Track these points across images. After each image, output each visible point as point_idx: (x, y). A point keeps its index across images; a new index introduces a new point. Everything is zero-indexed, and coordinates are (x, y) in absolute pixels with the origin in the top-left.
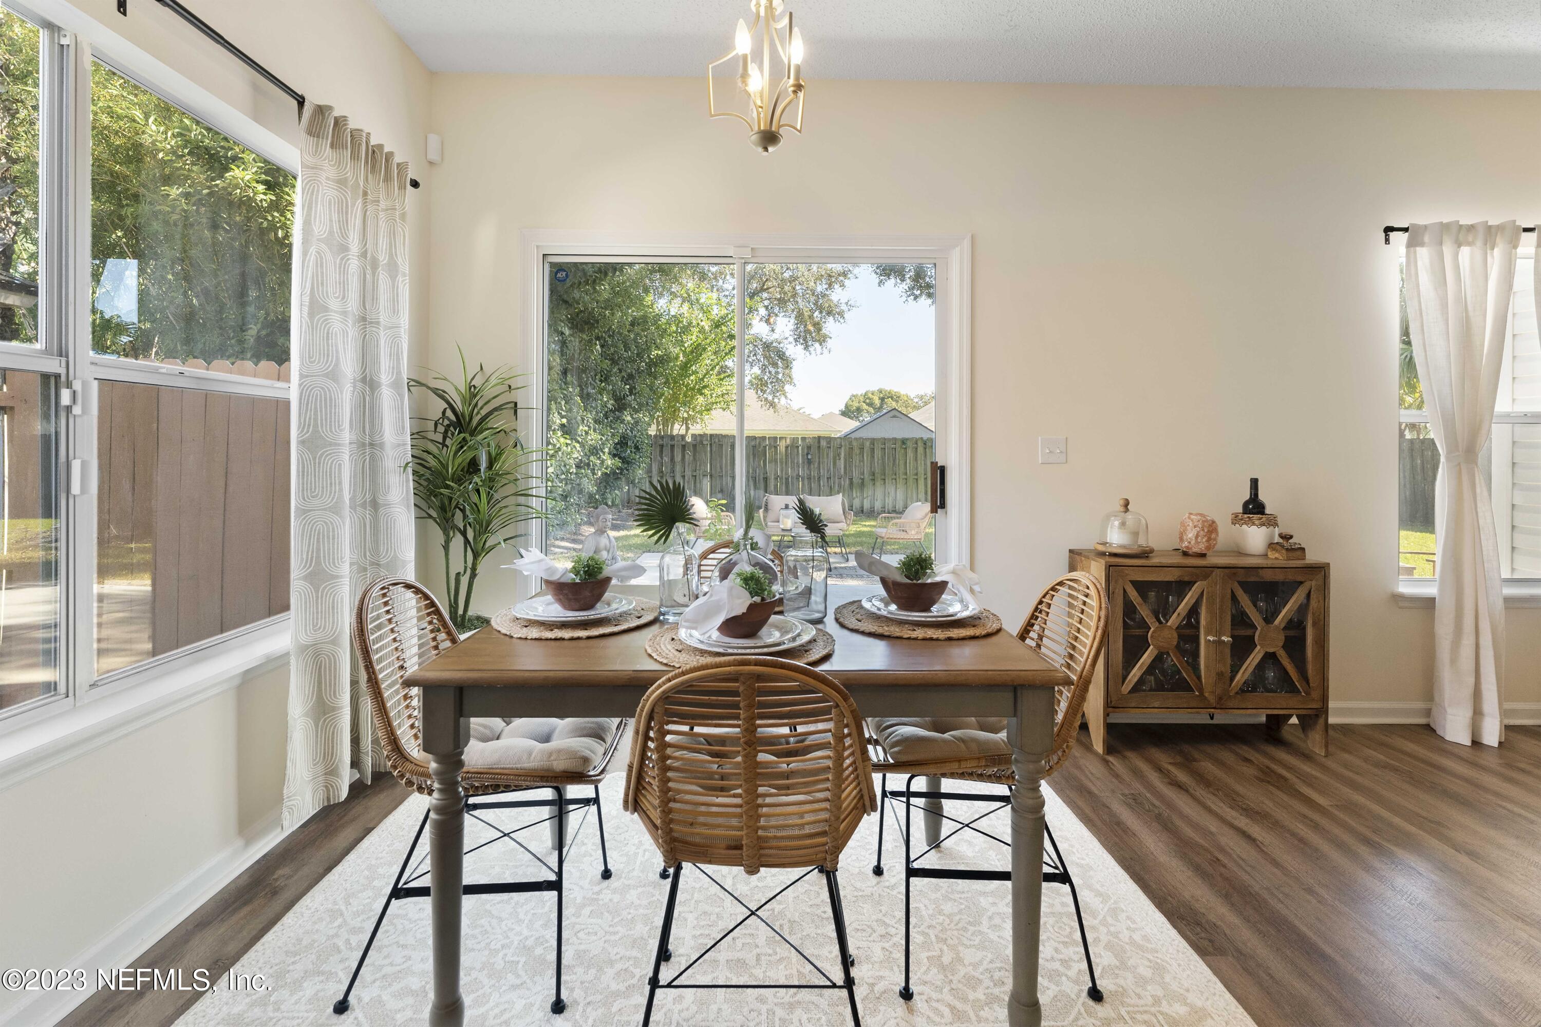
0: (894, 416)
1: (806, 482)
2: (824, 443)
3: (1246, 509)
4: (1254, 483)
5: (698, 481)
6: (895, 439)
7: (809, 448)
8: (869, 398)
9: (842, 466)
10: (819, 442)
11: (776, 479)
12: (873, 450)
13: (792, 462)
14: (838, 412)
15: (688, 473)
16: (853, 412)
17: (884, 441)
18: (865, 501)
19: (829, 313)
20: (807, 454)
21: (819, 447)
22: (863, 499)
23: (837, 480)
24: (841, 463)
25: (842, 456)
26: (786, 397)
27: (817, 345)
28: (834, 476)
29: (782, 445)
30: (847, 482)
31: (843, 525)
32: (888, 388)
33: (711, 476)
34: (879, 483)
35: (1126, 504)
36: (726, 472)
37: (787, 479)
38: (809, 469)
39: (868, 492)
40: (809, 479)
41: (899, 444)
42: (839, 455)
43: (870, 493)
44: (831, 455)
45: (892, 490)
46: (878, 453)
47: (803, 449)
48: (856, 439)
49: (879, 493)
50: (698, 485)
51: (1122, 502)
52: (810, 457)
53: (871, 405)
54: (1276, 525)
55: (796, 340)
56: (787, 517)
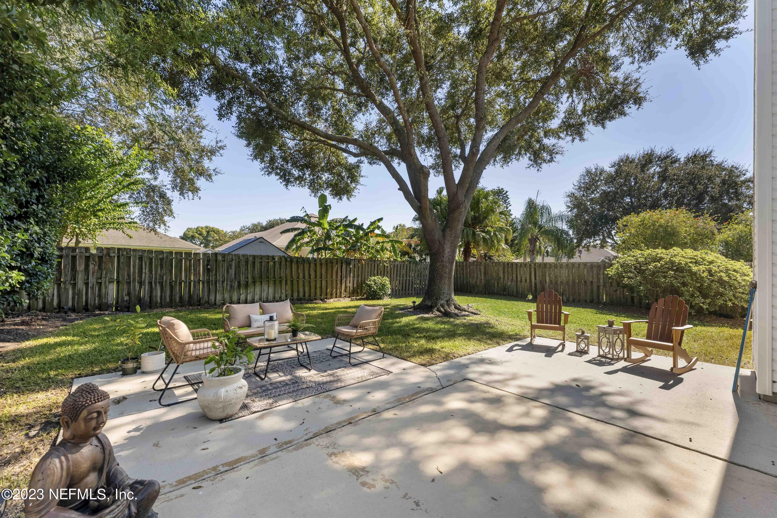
0: (261, 242)
1: (206, 285)
2: (219, 258)
5: (103, 286)
6: (268, 256)
7: (208, 261)
8: (199, 231)
10: (216, 257)
11: (180, 283)
12: (254, 263)
13: (195, 271)
14: (178, 237)
15: (92, 280)
16: (189, 237)
17: (261, 257)
18: (249, 296)
19: (201, 174)
20: (207, 265)
21: (216, 260)
23: (229, 283)
24: (232, 271)
25: (233, 266)
26: (165, 225)
27: (190, 193)
28: (227, 280)
30: (237, 284)
32: (211, 226)
33: (118, 282)
34: (258, 284)
36: (134, 279)
37: (190, 283)
38: (209, 275)
39: (250, 290)
40: (208, 282)
41: (270, 259)
42: (231, 266)
43: (252, 290)
44: (225, 265)
45: (265, 287)
46: (257, 265)
47: (203, 261)
49: (258, 290)
50: (103, 290)
52: (209, 267)
53: (201, 234)
55: (173, 188)
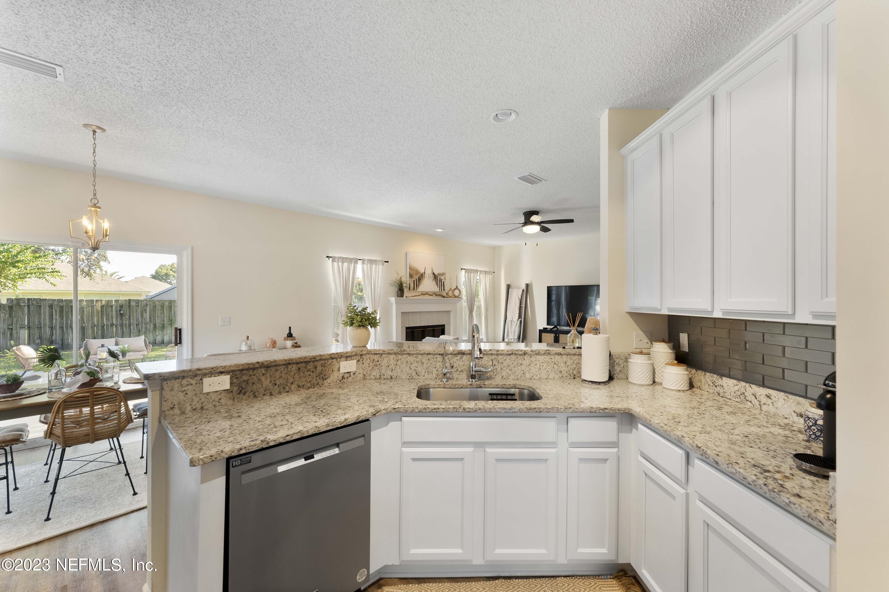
1: (119, 327)
2: (133, 304)
3: (288, 336)
4: (290, 328)
9: (148, 317)
10: (129, 303)
11: (93, 327)
13: (107, 315)
14: (149, 276)
16: (162, 276)
18: (165, 336)
20: (120, 311)
21: (130, 306)
22: (164, 335)
23: (144, 326)
24: (147, 315)
25: (148, 311)
28: (142, 323)
29: (98, 306)
30: (152, 326)
31: (145, 353)
33: (29, 328)
35: (248, 337)
36: (45, 325)
37: (103, 327)
38: (122, 319)
40: (122, 326)
42: (145, 310)
44: (139, 310)
47: (116, 307)
48: (158, 301)
51: (246, 337)
52: (122, 312)
54: (295, 340)
56: (103, 351)
